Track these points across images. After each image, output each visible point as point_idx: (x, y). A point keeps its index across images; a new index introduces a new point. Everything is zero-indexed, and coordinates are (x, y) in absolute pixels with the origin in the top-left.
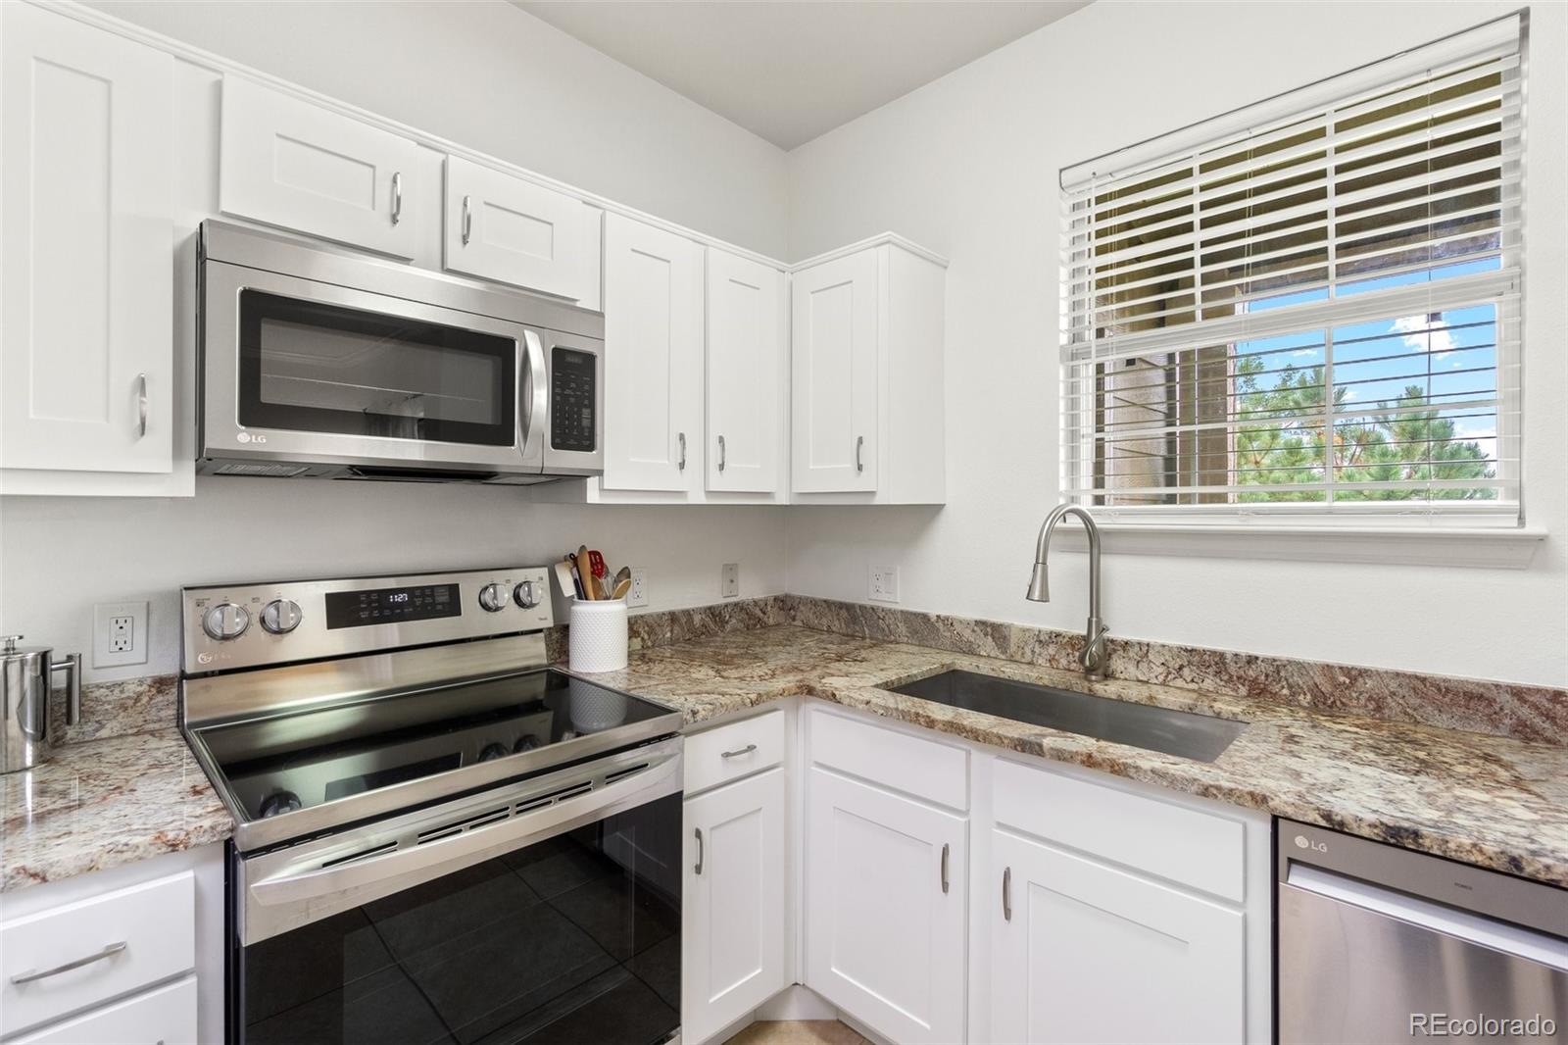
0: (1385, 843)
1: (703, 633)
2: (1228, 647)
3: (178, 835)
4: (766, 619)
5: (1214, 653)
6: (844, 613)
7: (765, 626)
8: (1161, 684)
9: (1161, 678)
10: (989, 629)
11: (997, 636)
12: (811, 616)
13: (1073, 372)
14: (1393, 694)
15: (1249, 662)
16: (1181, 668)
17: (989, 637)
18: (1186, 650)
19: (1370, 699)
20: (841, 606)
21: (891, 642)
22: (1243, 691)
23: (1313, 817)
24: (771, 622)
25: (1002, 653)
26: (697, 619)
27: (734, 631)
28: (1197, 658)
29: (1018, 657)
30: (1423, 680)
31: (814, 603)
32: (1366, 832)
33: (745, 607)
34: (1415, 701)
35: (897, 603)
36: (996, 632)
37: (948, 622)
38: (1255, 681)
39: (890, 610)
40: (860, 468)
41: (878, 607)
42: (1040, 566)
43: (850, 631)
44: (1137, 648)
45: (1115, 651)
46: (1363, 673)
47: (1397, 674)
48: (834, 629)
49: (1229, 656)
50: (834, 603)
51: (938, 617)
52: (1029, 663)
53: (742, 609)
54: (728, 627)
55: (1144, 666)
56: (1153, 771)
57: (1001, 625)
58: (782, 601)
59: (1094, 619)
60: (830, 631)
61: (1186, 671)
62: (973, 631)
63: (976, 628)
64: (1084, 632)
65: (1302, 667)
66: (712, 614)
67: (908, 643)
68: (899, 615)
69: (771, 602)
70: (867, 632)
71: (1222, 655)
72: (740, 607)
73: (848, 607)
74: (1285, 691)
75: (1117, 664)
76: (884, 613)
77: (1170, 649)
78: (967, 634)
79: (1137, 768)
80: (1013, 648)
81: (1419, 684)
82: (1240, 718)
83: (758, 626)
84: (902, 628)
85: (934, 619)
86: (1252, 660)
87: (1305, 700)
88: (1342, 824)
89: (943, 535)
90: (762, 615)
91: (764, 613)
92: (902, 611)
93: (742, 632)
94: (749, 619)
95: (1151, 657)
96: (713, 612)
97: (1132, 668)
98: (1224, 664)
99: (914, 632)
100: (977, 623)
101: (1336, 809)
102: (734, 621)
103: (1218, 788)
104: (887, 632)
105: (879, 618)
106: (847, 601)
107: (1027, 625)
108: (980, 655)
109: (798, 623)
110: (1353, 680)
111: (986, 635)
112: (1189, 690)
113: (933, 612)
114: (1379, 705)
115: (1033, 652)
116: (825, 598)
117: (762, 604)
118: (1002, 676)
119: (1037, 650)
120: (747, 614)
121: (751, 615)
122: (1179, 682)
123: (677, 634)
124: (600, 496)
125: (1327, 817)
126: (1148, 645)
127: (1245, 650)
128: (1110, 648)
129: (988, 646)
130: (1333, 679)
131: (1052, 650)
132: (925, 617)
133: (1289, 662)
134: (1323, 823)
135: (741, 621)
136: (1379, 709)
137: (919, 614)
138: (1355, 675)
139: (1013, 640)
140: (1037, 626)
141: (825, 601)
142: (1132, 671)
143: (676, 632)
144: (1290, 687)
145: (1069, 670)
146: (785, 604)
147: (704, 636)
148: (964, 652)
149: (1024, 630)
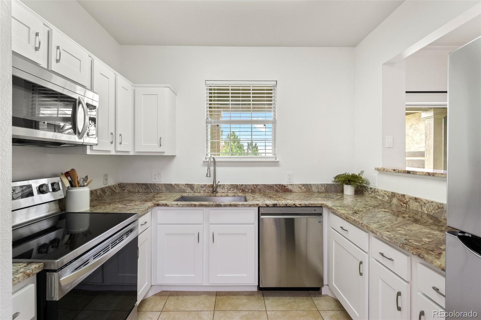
0: (273, 207)
1: (100, 197)
2: (238, 183)
3: (30, 271)
4: (116, 191)
5: (236, 185)
6: (144, 186)
7: (116, 193)
8: (227, 192)
9: (227, 191)
10: (189, 186)
11: (191, 187)
12: (131, 188)
13: (207, 126)
14: (262, 188)
15: (242, 186)
16: (230, 188)
17: (189, 188)
18: (231, 185)
19: (259, 189)
20: (143, 184)
21: (160, 192)
22: (241, 191)
23: (265, 206)
24: (117, 192)
25: (192, 191)
26: (98, 192)
27: (108, 195)
28: (233, 186)
29: (196, 191)
30: (265, 185)
31: (132, 184)
32: (271, 206)
33: (111, 187)
34: (264, 189)
35: (161, 182)
36: (191, 186)
37: (178, 185)
38: (243, 189)
39: (160, 184)
40: (161, 146)
41: (156, 184)
42: (209, 169)
43: (146, 192)
44: (222, 186)
45: (218, 187)
46: (258, 185)
47: (262, 185)
48: (140, 191)
49: (238, 185)
50: (140, 184)
51: (175, 184)
52: (199, 192)
53: (110, 188)
54: (107, 194)
55: (223, 189)
56: (242, 204)
57: (192, 184)
58: (120, 185)
59: (215, 180)
60: (138, 192)
61: (231, 189)
62: (185, 187)
63: (186, 186)
64: (213, 184)
65: (250, 185)
66: (102, 190)
67: (166, 192)
68: (163, 185)
69: (117, 186)
70: (152, 191)
71: (237, 185)
72: (109, 187)
73: (145, 185)
74: (247, 190)
75: (218, 189)
76: (158, 185)
77: (228, 185)
78: (183, 187)
79: (239, 204)
80: (195, 189)
81: (265, 186)
82: (242, 196)
83: (114, 193)
84: (164, 188)
85: (174, 185)
86: (242, 185)
87: (250, 191)
88: (268, 205)
89: (175, 163)
90: (115, 190)
91: (116, 189)
92: (164, 184)
93: (110, 196)
94: (112, 191)
95: (225, 187)
96: (103, 190)
97: (221, 190)
98: (238, 186)
99: (167, 189)
100: (186, 184)
101: (267, 203)
102: (108, 192)
103: (252, 205)
104: (159, 190)
105: (156, 186)
106: (144, 183)
107: (198, 184)
108: (187, 192)
109: (126, 191)
110: (257, 186)
111: (188, 187)
112: (231, 193)
113: (173, 183)
114: (260, 190)
115: (200, 190)
116: (137, 183)
117: (115, 186)
118: (195, 196)
119: (201, 189)
120: (111, 190)
121: (112, 190)
122: (230, 191)
123: (93, 198)
124: (90, 152)
125: (266, 205)
126: (224, 185)
127: (241, 184)
128: (217, 186)
129: (189, 190)
130: (254, 187)
131: (204, 188)
132: (171, 185)
133: (248, 185)
134: (266, 206)
135: (110, 192)
136: (260, 191)
137: (169, 184)
138: (257, 185)
139: (195, 187)
140: (200, 184)
141: (137, 184)
142: (221, 191)
143: (93, 197)
144: (248, 189)
145: (208, 192)
146: (122, 186)
147: (100, 198)
148: (182, 192)
149: (198, 185)
